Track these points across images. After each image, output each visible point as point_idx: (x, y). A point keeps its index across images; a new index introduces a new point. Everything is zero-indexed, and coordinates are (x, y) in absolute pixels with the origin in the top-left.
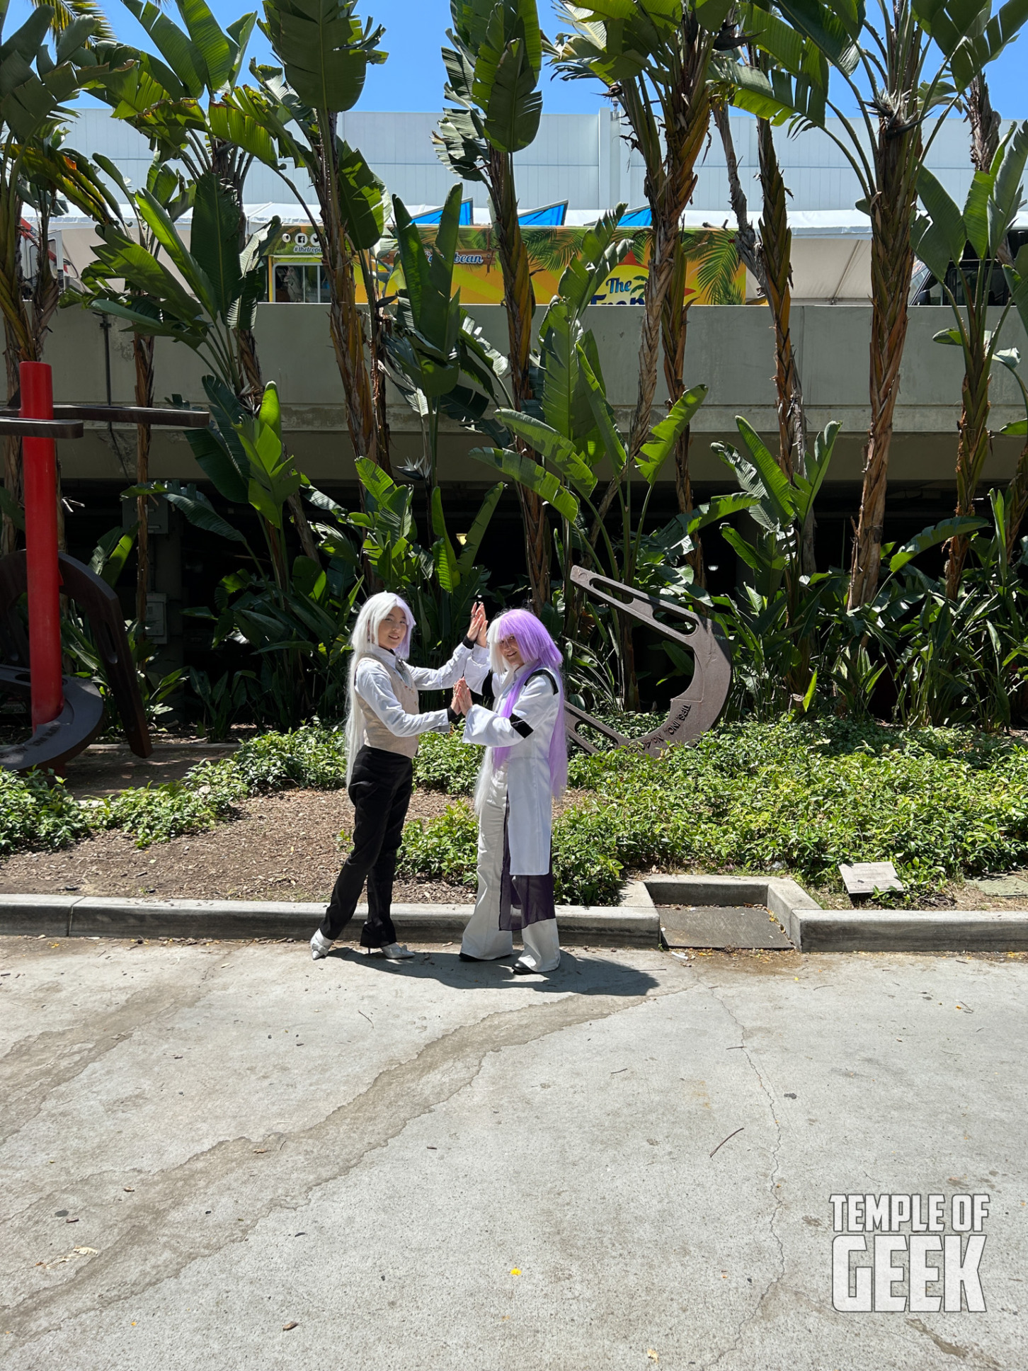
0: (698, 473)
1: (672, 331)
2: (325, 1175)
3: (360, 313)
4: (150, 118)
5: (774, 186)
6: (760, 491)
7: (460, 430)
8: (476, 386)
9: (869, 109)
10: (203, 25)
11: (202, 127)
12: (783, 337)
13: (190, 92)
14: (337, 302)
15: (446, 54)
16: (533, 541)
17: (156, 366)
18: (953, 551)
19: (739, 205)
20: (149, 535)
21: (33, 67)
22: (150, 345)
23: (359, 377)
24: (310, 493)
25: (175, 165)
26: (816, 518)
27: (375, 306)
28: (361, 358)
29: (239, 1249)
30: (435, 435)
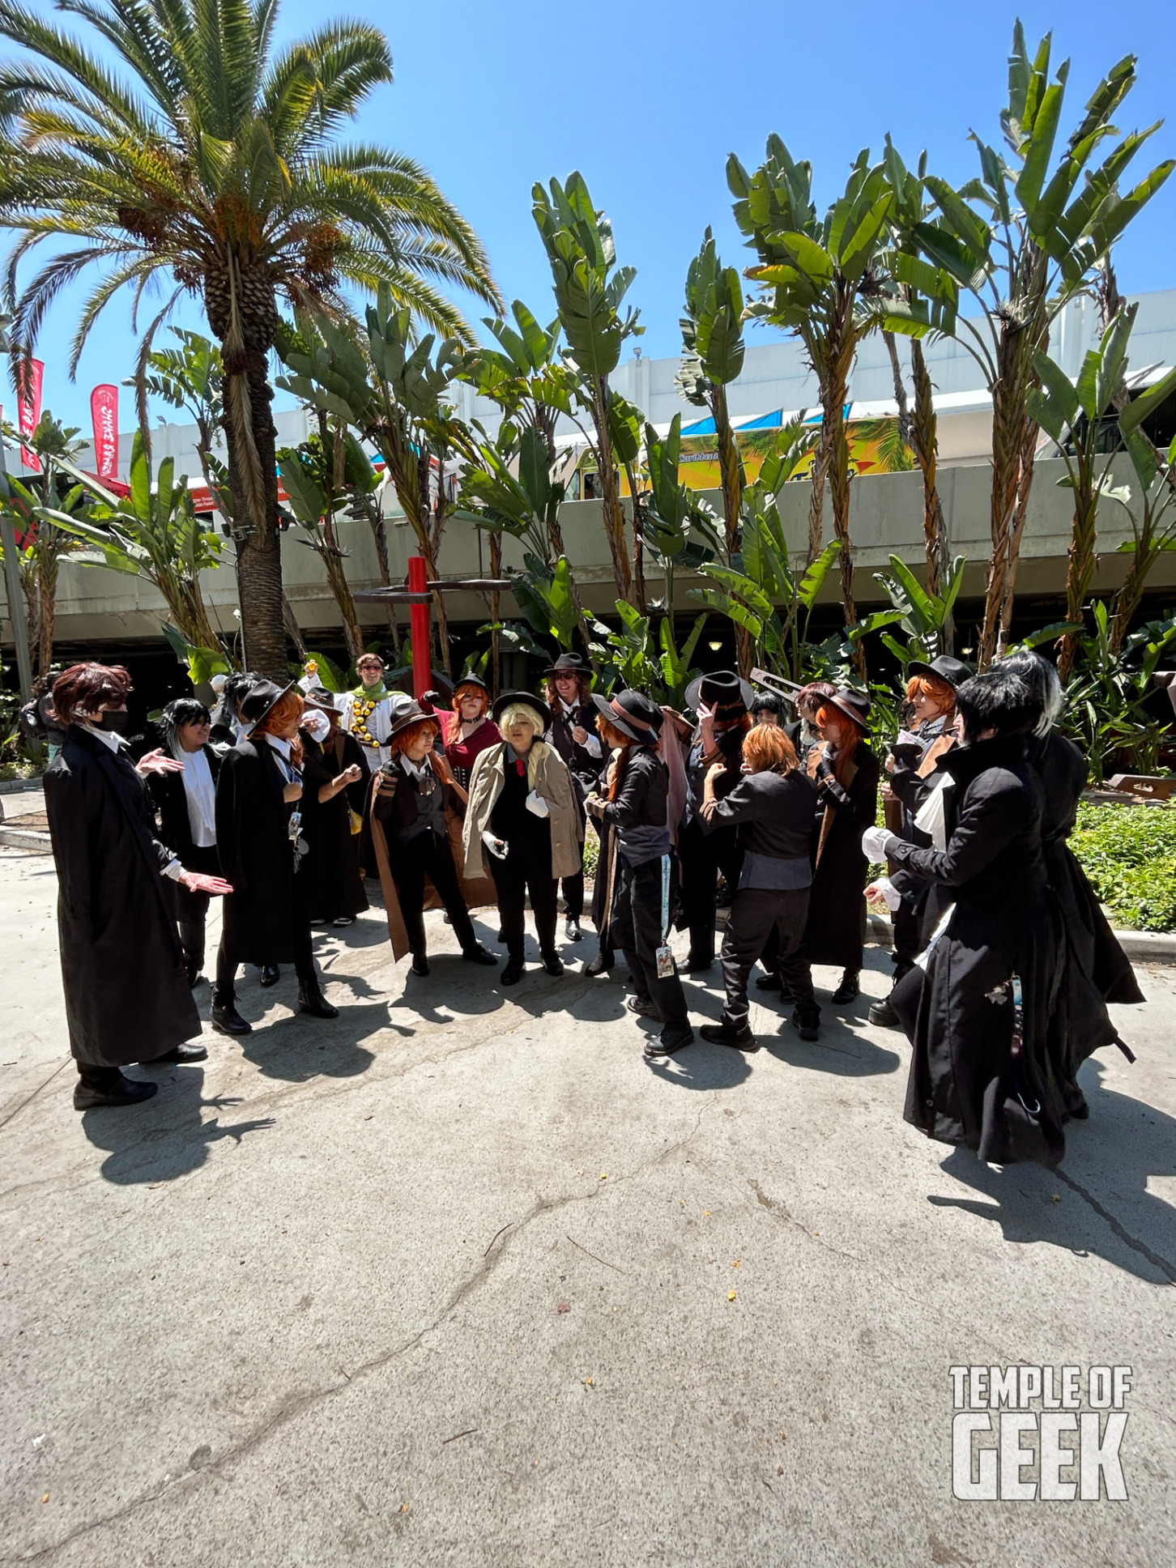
0: (860, 595)
1: (839, 497)
2: (462, 1045)
3: (621, 505)
4: (497, 393)
5: (923, 383)
6: (909, 608)
7: (695, 575)
8: (708, 545)
9: (993, 316)
10: (530, 328)
11: (528, 395)
12: (931, 494)
13: (522, 373)
14: (607, 499)
15: (683, 323)
16: (740, 649)
17: (503, 548)
18: (1065, 649)
19: (901, 398)
20: (501, 655)
21: (424, 374)
22: (499, 536)
23: (621, 547)
24: (593, 623)
25: (514, 419)
26: (956, 625)
27: (636, 498)
28: (623, 534)
29: (398, 1079)
30: (671, 580)
